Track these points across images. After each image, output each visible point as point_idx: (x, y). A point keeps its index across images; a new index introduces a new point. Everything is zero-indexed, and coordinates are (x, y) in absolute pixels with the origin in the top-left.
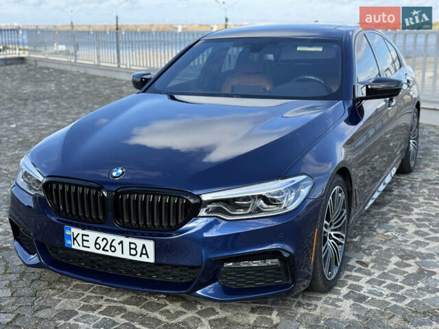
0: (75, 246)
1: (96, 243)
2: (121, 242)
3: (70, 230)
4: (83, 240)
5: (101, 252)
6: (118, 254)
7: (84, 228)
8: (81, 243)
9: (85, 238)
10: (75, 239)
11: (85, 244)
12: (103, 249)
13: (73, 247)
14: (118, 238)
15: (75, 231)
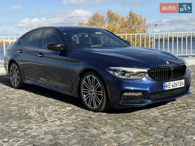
0: (167, 89)
1: (172, 85)
2: (178, 83)
3: (165, 83)
4: (169, 86)
5: (174, 88)
6: (178, 87)
7: (169, 81)
8: (168, 87)
9: (170, 85)
10: (167, 86)
11: (170, 87)
12: (174, 87)
13: (166, 89)
14: (177, 81)
15: (167, 83)
